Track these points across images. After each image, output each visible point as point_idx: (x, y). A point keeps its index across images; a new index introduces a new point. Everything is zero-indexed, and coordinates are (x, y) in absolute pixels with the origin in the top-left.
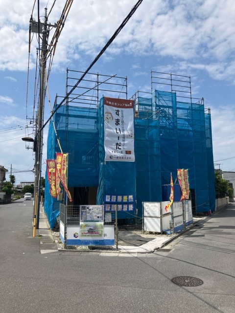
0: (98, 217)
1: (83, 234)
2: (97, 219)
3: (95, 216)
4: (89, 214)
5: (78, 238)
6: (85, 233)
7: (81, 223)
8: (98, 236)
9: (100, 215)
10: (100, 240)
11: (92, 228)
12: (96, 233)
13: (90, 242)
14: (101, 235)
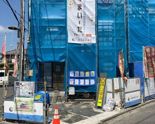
0: (29, 93)
4: (22, 90)
5: (12, 112)
9: (31, 91)
11: (24, 103)
12: (27, 109)
14: (31, 111)
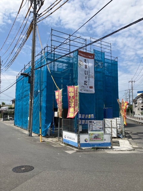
0: (100, 128)
1: (91, 140)
2: (100, 129)
3: (98, 127)
4: (94, 126)
6: (92, 139)
7: (89, 132)
8: (100, 140)
9: (101, 127)
10: (102, 143)
11: (96, 135)
12: (99, 139)
13: (95, 144)
14: (102, 140)
